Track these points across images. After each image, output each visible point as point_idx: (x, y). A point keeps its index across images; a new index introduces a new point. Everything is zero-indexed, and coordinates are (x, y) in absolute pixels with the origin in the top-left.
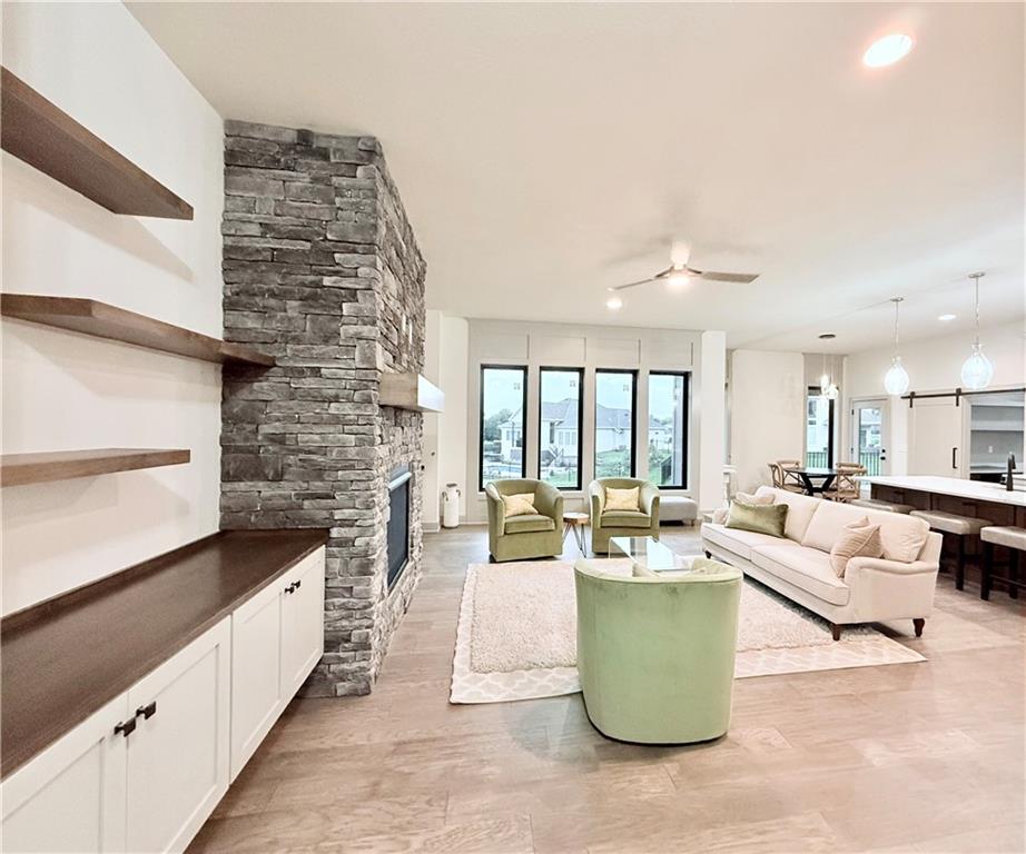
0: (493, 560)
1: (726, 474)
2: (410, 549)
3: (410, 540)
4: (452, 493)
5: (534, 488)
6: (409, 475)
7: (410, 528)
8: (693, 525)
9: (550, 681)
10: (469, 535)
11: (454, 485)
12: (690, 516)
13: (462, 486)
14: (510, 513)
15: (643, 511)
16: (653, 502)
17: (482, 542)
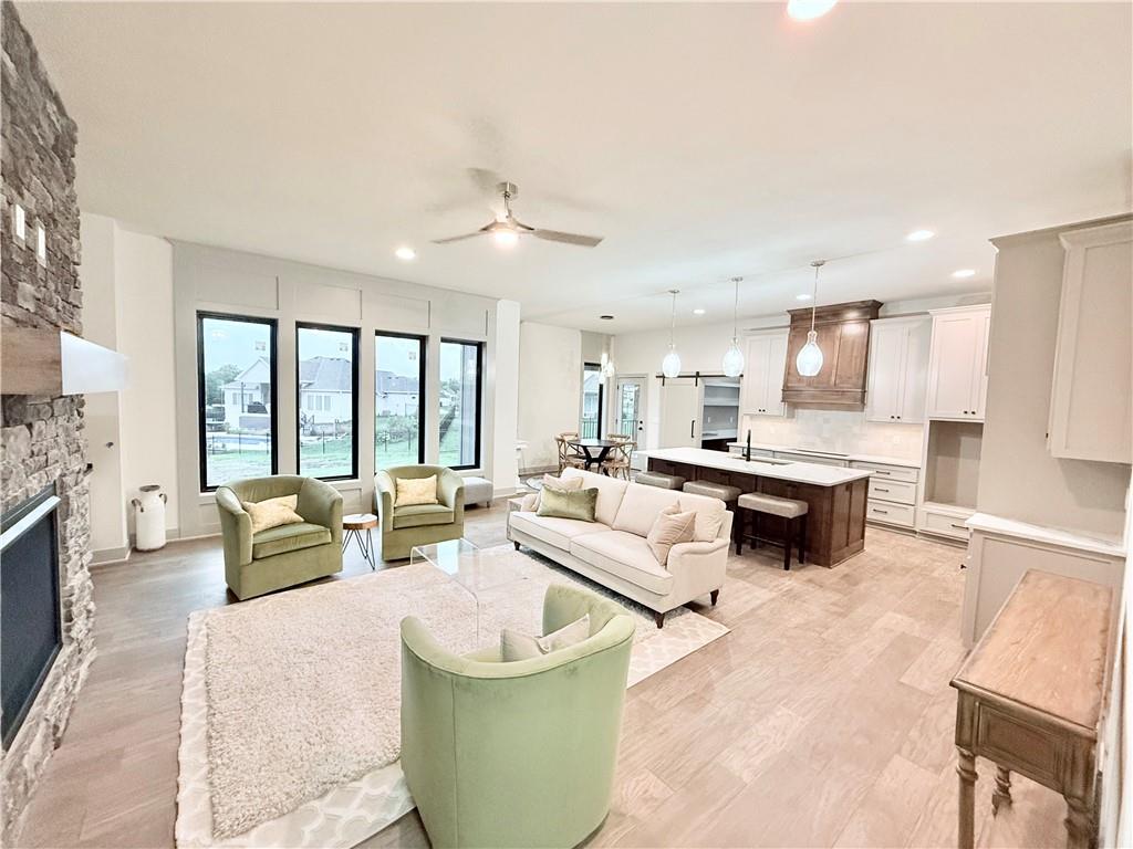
0: (233, 597)
1: (519, 449)
2: (64, 625)
3: (63, 611)
4: (153, 501)
5: (296, 487)
6: (53, 501)
7: (63, 591)
8: (488, 507)
9: (361, 806)
10: (185, 558)
11: (155, 487)
12: (486, 498)
13: (170, 487)
14: (261, 526)
15: (443, 503)
16: (457, 494)
17: (212, 569)
